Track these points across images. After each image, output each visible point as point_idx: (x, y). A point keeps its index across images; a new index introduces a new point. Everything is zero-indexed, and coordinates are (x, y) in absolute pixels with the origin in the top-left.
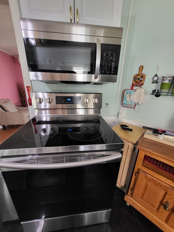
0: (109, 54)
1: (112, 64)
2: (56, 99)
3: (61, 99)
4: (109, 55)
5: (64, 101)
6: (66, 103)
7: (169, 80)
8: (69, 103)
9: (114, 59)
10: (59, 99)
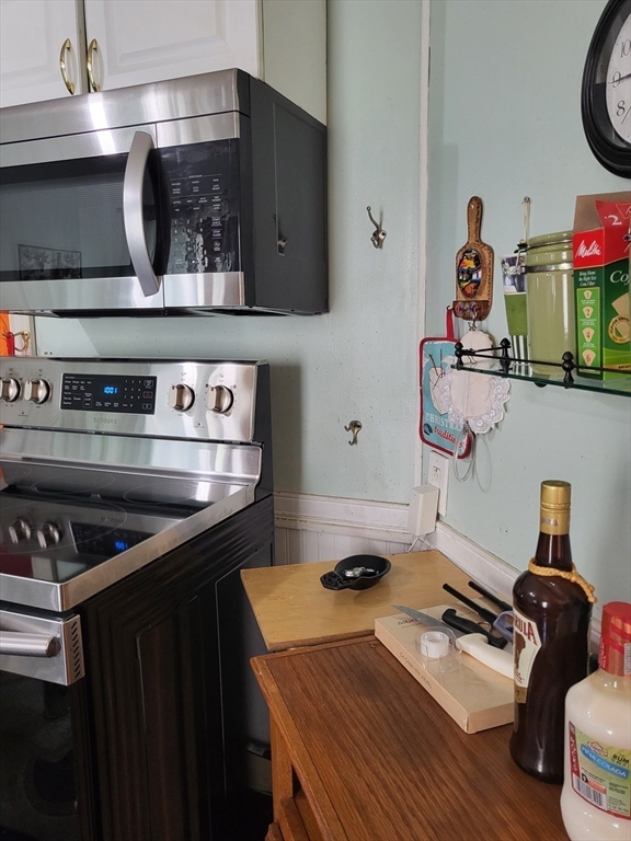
0: (195, 185)
1: (214, 224)
2: (64, 384)
3: (82, 388)
4: (196, 189)
5: (90, 395)
6: (99, 404)
7: (513, 277)
8: (107, 404)
9: (217, 199)
10: (75, 388)
